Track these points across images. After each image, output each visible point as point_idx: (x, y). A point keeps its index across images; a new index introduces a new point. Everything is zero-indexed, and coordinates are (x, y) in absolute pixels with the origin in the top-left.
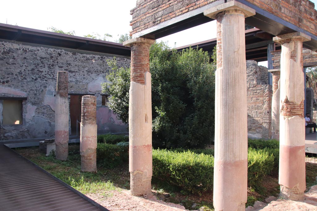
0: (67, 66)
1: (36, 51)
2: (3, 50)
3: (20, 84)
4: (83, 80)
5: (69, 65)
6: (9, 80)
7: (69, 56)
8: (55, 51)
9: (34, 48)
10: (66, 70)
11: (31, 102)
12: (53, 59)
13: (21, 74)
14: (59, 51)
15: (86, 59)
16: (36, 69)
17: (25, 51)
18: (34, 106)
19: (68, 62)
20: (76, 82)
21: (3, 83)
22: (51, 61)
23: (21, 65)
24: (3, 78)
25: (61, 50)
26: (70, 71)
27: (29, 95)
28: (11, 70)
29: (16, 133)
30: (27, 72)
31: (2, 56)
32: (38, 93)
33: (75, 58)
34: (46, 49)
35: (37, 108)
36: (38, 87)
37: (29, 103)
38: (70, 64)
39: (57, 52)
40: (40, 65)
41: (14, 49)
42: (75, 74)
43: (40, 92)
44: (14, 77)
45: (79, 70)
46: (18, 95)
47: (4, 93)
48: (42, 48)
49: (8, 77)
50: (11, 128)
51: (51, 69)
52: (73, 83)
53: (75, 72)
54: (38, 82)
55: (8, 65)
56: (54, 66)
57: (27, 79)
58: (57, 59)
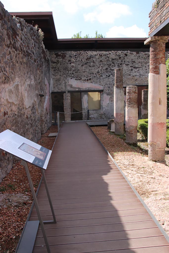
0: (132, 63)
1: (108, 55)
2: (86, 57)
3: (98, 80)
4: (145, 74)
5: (134, 63)
6: (91, 78)
7: (134, 55)
8: (122, 52)
9: (107, 53)
10: (132, 67)
11: (106, 93)
12: (121, 59)
13: (99, 73)
14: (126, 52)
15: (148, 56)
16: (109, 69)
17: (101, 56)
18: (108, 96)
19: (133, 60)
20: (139, 76)
21: (88, 80)
22: (119, 61)
23: (99, 67)
24: (87, 77)
25: (127, 51)
26: (134, 68)
27: (104, 88)
28: (92, 71)
29: (96, 116)
30: (103, 71)
31: (86, 61)
32: (111, 86)
33: (138, 57)
34: (116, 52)
35: (111, 98)
36: (111, 82)
37: (105, 94)
38: (134, 61)
39: (124, 53)
40: (112, 65)
41: (93, 56)
42: (139, 69)
43: (112, 85)
44: (94, 76)
45: (142, 66)
46: (97, 88)
47: (88, 88)
48: (112, 51)
49: (90, 76)
50: (93, 112)
51: (120, 67)
52: (137, 77)
53: (138, 68)
54: (111, 77)
55: (91, 68)
56: (122, 65)
57: (103, 76)
58: (124, 59)
